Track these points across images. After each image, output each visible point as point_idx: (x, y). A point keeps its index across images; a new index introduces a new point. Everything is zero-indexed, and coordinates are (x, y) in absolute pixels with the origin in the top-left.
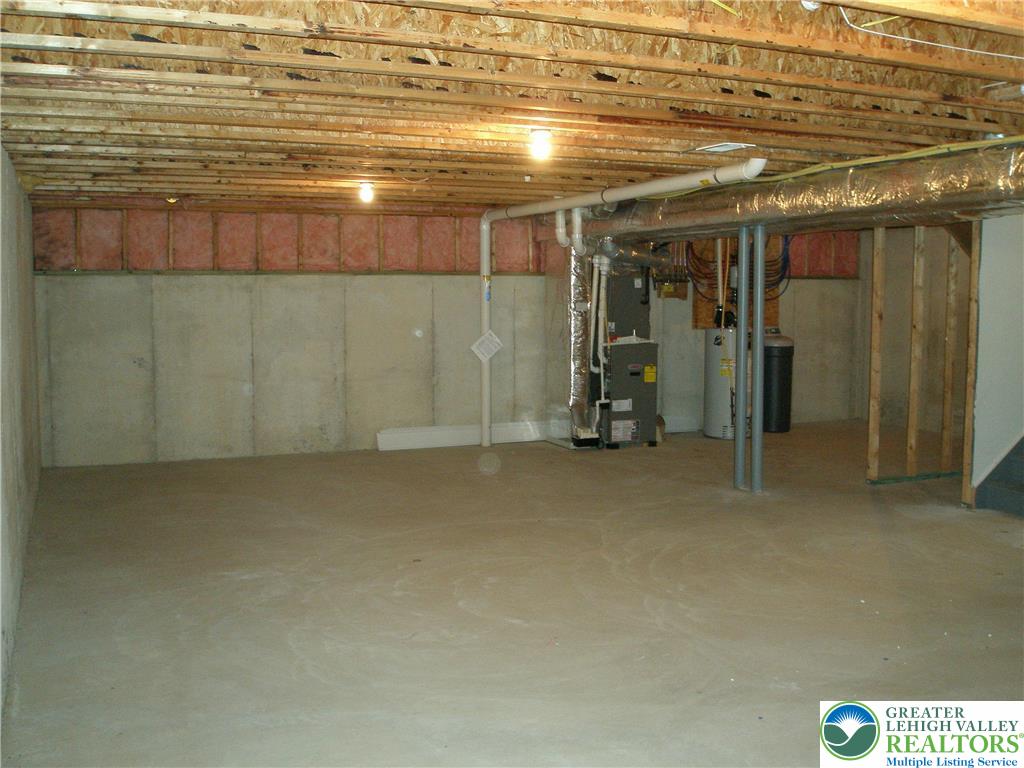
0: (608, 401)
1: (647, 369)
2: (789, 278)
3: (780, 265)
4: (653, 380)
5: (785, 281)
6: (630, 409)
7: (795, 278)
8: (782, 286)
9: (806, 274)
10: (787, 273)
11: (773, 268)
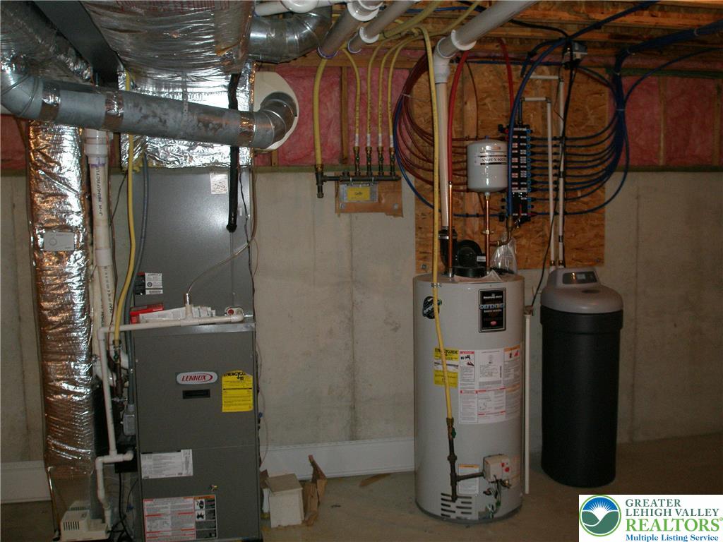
0: (128, 456)
1: (227, 381)
2: (626, 170)
3: (607, 144)
4: (247, 406)
5: (616, 177)
6: (189, 471)
7: (637, 170)
8: (611, 185)
9: (661, 162)
10: (622, 162)
11: (593, 150)
